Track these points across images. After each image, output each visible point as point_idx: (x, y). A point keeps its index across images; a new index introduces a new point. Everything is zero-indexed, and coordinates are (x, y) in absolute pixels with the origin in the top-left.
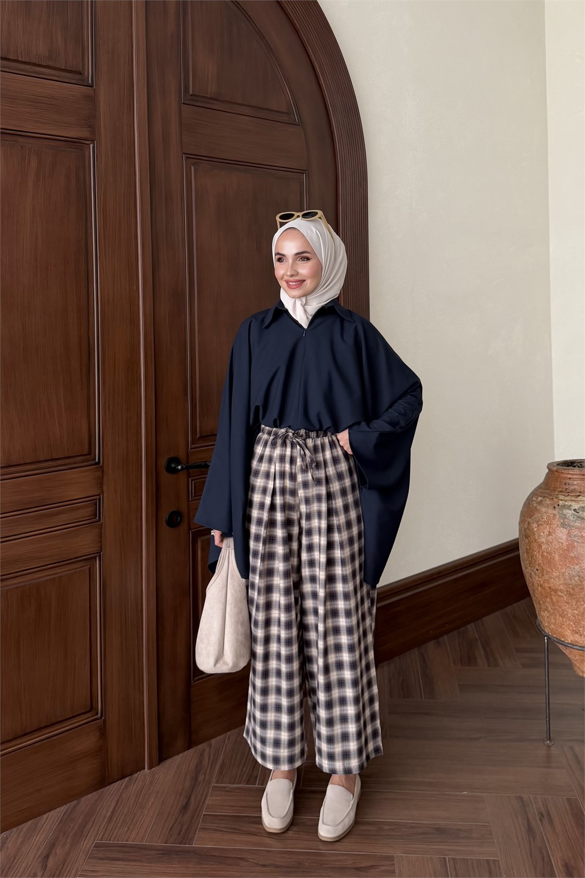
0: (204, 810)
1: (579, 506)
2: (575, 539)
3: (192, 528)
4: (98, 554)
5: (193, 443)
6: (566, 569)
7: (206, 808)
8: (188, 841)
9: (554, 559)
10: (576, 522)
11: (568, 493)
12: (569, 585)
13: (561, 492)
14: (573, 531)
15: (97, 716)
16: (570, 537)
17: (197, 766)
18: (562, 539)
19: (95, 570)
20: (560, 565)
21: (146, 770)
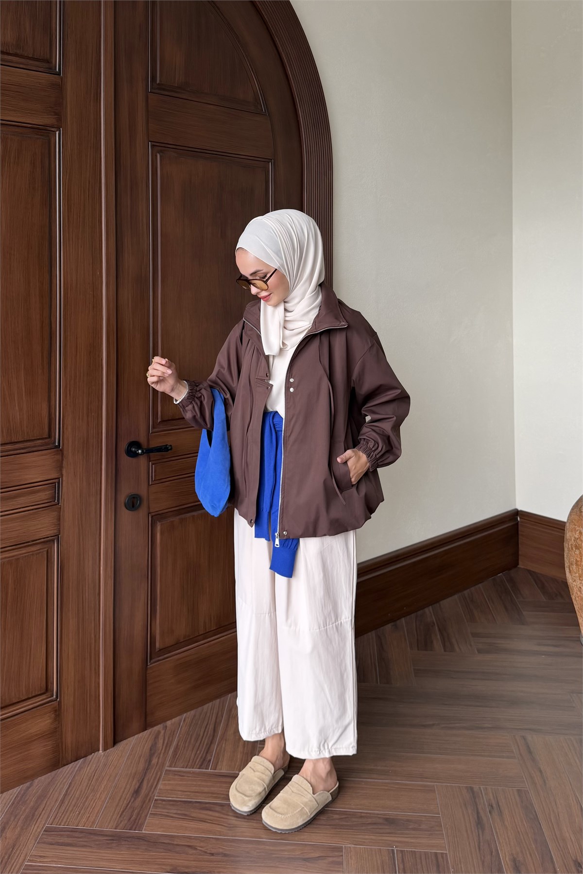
3: (152, 511)
4: (56, 537)
5: (153, 427)
7: (158, 793)
8: (137, 827)
15: (52, 698)
17: (151, 750)
19: (53, 553)
21: (100, 751)
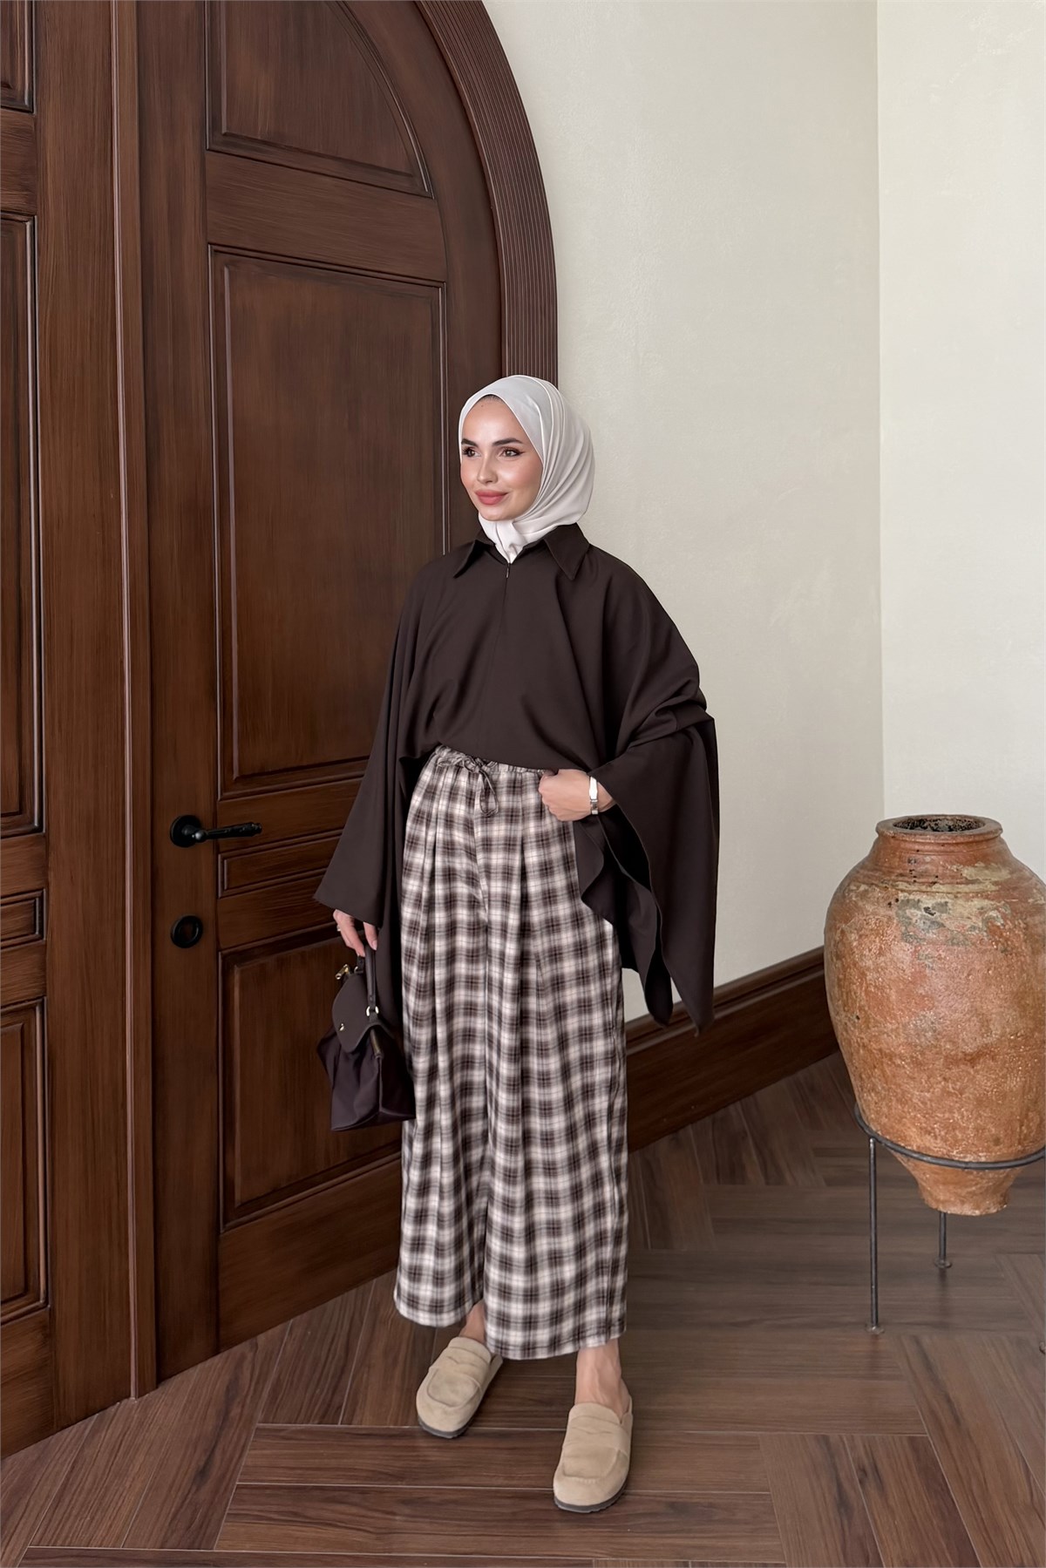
0: (239, 1476)
1: (934, 902)
2: (926, 963)
3: (222, 946)
4: (40, 1000)
5: (224, 789)
6: (910, 1017)
7: (242, 1474)
8: (204, 1542)
9: (888, 999)
10: (928, 932)
11: (915, 877)
12: (916, 1046)
13: (902, 875)
14: (924, 948)
16: (918, 959)
17: (228, 1390)
18: (903, 962)
19: (33, 1030)
20: (899, 1010)
21: (133, 1398)
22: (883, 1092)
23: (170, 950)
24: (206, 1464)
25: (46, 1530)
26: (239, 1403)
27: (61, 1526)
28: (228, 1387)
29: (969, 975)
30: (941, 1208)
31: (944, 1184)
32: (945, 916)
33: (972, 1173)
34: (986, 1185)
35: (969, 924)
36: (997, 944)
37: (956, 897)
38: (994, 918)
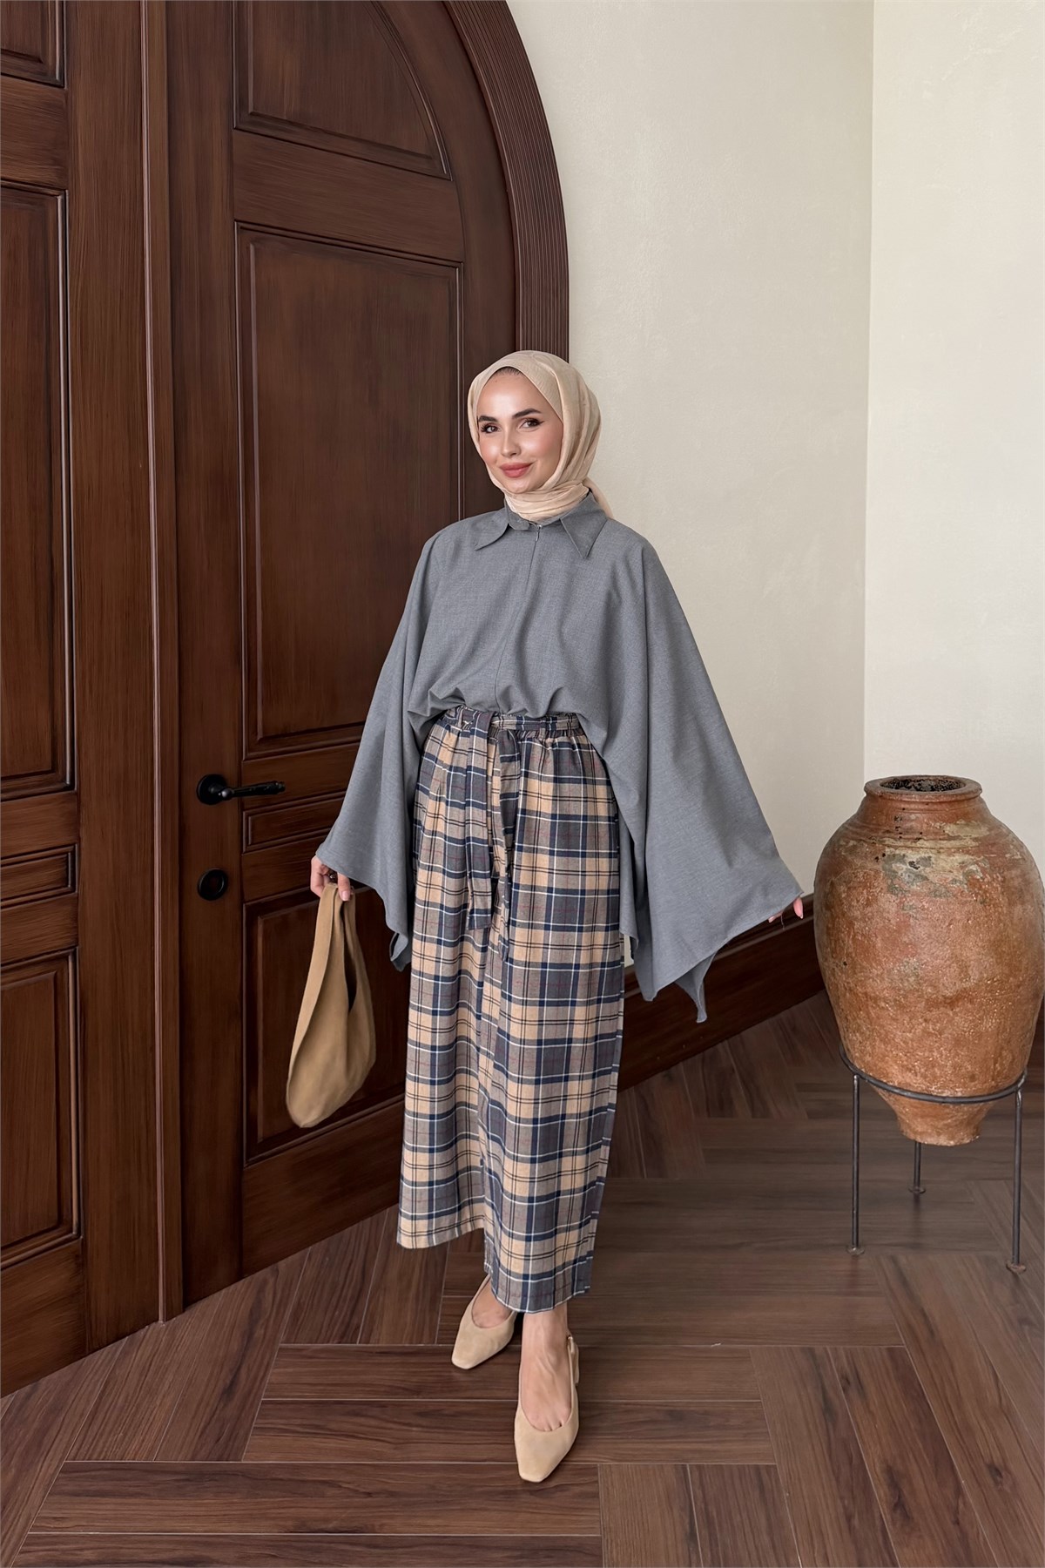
0: (264, 1393)
1: (918, 857)
2: (911, 913)
3: (247, 899)
5: (249, 750)
6: (895, 963)
7: (268, 1390)
8: (233, 1453)
9: (874, 946)
10: (913, 885)
11: (901, 833)
12: (899, 990)
13: (888, 832)
14: (908, 900)
15: (70, 1235)
16: (903, 909)
19: (65, 980)
20: (884, 956)
21: (161, 1322)
22: (868, 1033)
23: (196, 903)
24: (233, 1383)
25: (82, 1443)
26: (263, 1324)
27: (95, 1442)
28: (251, 1310)
29: (950, 924)
30: (919, 1140)
31: (922, 1117)
32: (928, 869)
33: (948, 1107)
34: (961, 1118)
35: (950, 877)
36: (976, 896)
37: (939, 852)
38: (974, 871)
